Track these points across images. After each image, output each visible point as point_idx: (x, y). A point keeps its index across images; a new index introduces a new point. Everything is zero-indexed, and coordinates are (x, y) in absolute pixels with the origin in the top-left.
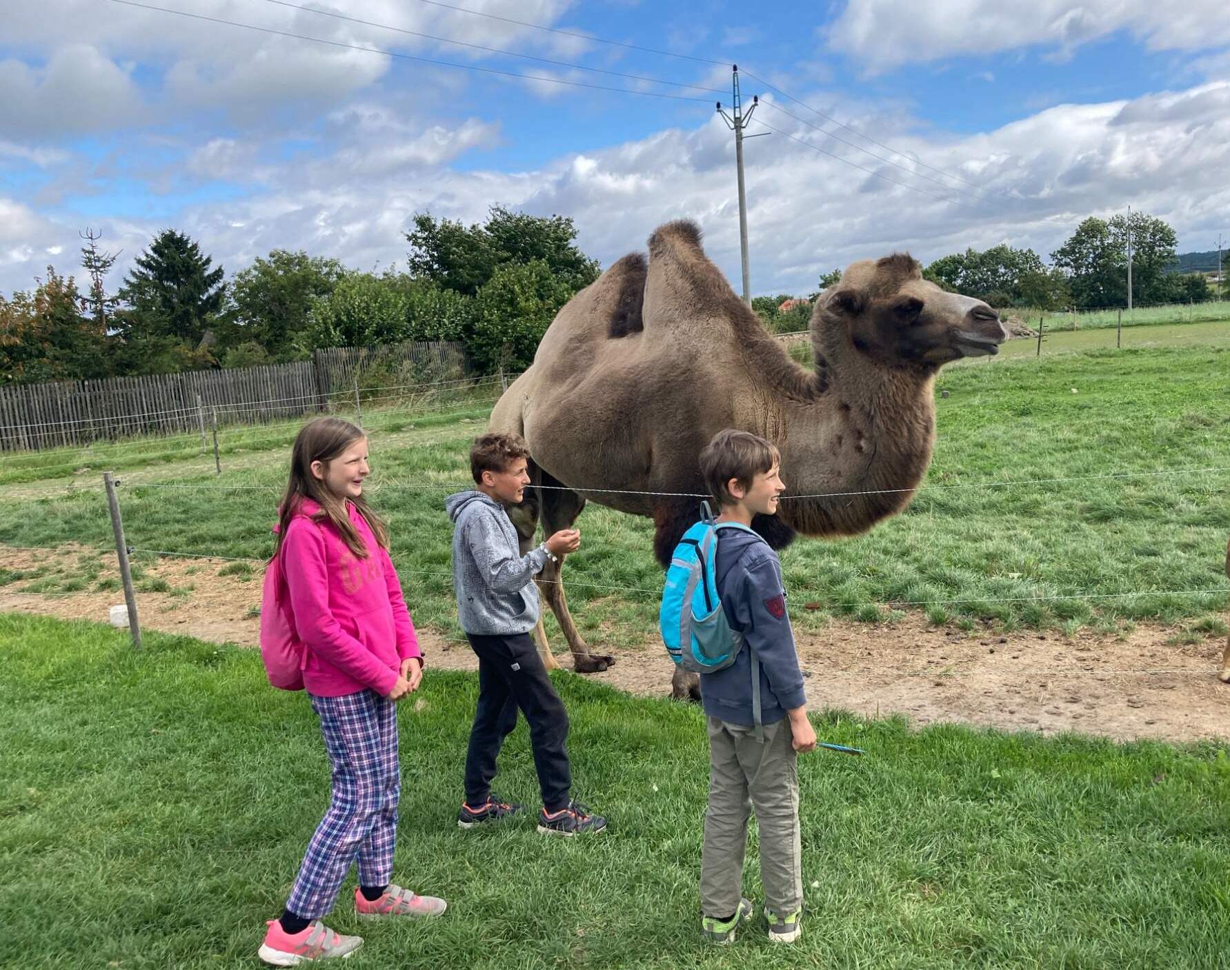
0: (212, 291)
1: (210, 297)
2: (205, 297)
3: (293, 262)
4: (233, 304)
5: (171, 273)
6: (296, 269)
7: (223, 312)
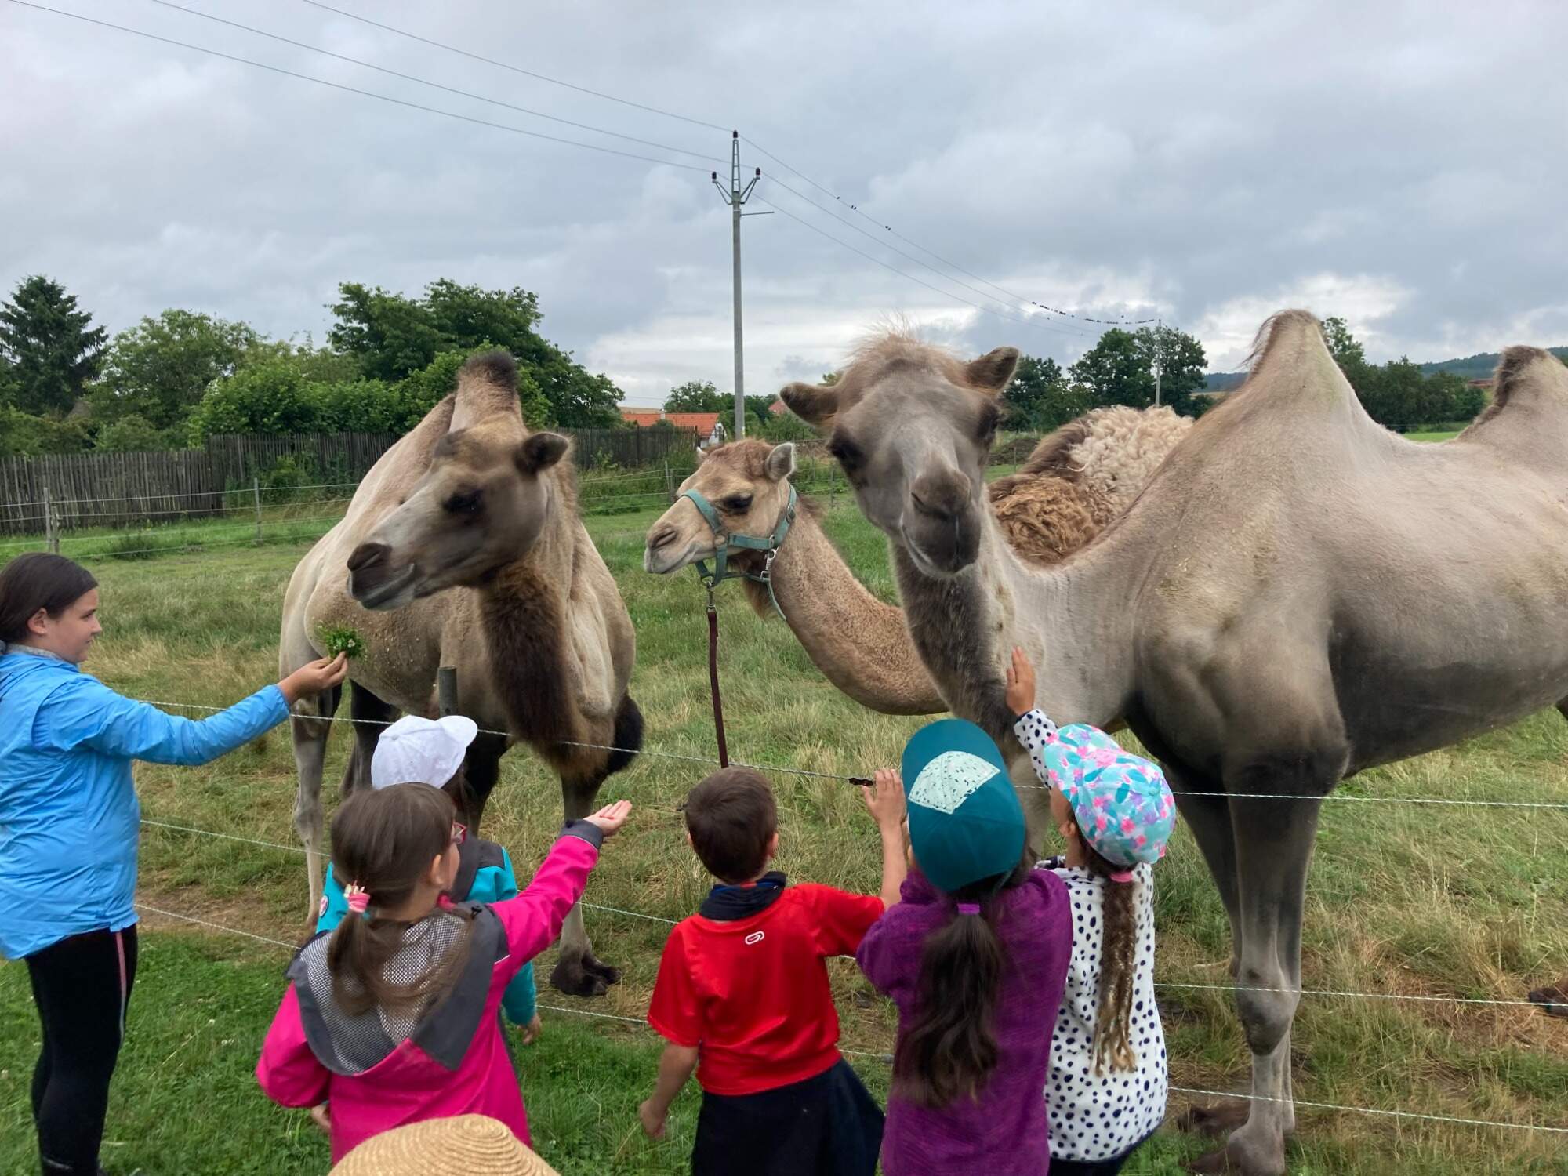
1: (86, 360)
2: (79, 359)
3: (192, 324)
4: (114, 369)
5: (39, 327)
6: (194, 332)
7: (102, 379)
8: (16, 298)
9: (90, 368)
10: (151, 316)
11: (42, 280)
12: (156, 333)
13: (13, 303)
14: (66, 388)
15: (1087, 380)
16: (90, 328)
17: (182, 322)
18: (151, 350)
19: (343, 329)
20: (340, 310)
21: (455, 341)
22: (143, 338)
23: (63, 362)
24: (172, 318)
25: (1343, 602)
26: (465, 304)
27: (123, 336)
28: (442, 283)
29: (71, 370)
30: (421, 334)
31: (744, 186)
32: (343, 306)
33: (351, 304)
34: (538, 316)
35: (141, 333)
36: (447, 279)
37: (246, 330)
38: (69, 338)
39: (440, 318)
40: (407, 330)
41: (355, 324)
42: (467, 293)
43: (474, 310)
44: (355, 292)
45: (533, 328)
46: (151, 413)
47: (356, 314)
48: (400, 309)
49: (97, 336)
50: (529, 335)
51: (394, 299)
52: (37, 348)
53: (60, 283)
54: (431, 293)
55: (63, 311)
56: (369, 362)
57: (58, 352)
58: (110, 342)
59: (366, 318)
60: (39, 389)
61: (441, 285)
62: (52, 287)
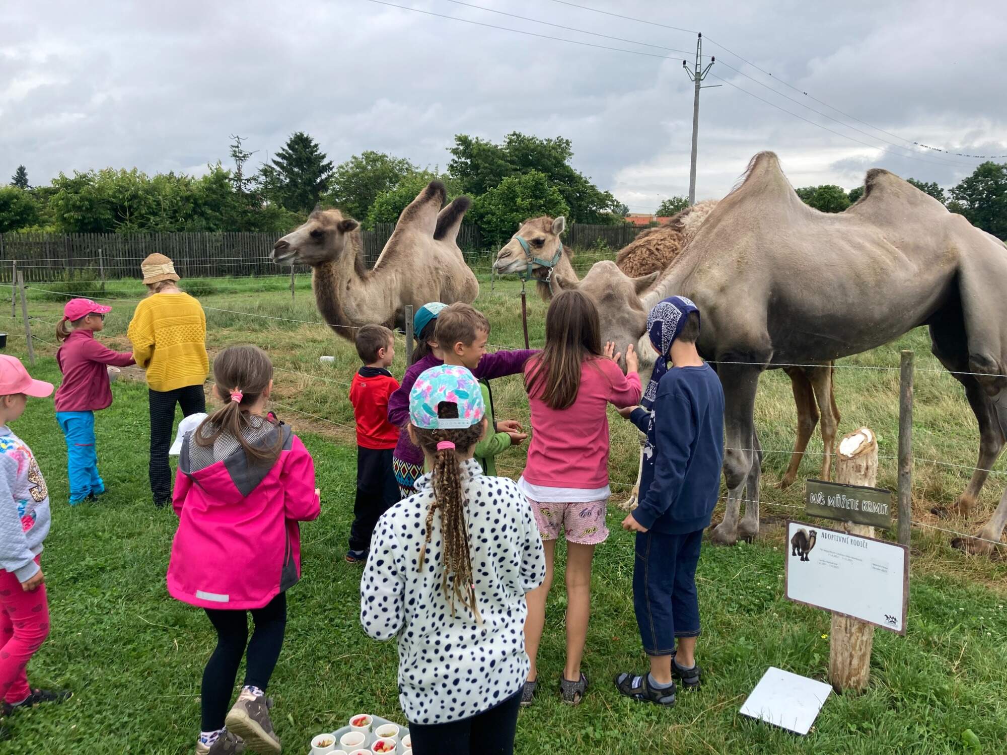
0: (324, 176)
1: (322, 181)
2: (318, 180)
3: (377, 160)
4: (336, 186)
5: (299, 162)
6: (379, 164)
7: (330, 192)
8: (288, 145)
9: (324, 186)
10: (357, 156)
11: (302, 135)
12: (358, 165)
13: (286, 148)
14: (311, 197)
15: (963, 198)
16: (325, 162)
17: (373, 158)
18: (355, 175)
19: (456, 162)
20: (455, 152)
21: (520, 170)
22: (352, 168)
23: (310, 182)
24: (367, 156)
25: (776, 283)
26: (527, 147)
27: (342, 167)
28: (514, 134)
29: (314, 186)
30: (499, 166)
31: (703, 68)
32: (457, 149)
33: (461, 148)
34: (570, 154)
35: (351, 165)
36: (517, 132)
37: (407, 163)
38: (314, 168)
39: (511, 156)
40: (492, 163)
41: (463, 160)
42: (529, 140)
43: (533, 151)
44: (464, 141)
45: (566, 163)
46: (354, 212)
47: (464, 154)
48: (489, 151)
49: (328, 167)
50: (563, 166)
51: (486, 145)
52: (297, 174)
53: (311, 136)
54: (508, 140)
55: (312, 153)
56: (469, 182)
57: (308, 176)
58: (335, 170)
59: (470, 156)
60: (297, 198)
61: (513, 135)
62: (307, 139)
